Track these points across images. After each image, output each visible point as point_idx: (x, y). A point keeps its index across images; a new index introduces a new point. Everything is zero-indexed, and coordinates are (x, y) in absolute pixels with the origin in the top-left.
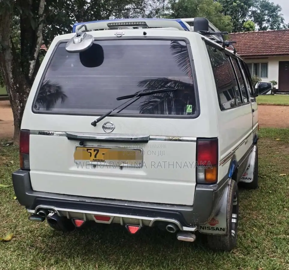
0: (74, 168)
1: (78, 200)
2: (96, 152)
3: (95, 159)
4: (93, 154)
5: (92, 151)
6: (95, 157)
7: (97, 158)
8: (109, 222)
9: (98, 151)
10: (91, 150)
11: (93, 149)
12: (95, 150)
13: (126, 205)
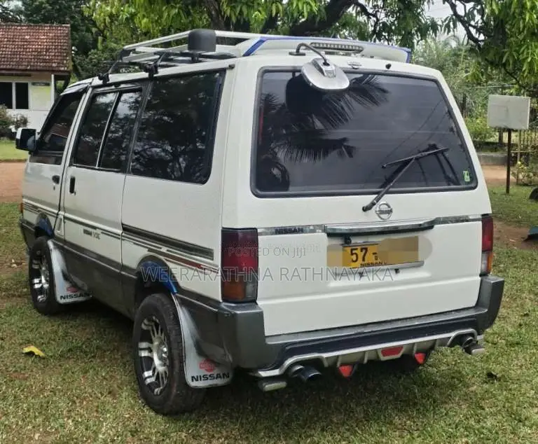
0: (334, 284)
1: (353, 333)
2: (364, 251)
3: (363, 263)
4: (361, 255)
5: (358, 252)
6: (364, 260)
7: (366, 262)
8: (399, 356)
9: (366, 249)
10: (356, 249)
11: (359, 248)
12: (362, 250)
13: (417, 323)
